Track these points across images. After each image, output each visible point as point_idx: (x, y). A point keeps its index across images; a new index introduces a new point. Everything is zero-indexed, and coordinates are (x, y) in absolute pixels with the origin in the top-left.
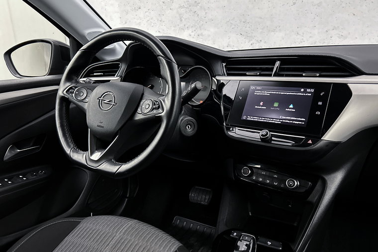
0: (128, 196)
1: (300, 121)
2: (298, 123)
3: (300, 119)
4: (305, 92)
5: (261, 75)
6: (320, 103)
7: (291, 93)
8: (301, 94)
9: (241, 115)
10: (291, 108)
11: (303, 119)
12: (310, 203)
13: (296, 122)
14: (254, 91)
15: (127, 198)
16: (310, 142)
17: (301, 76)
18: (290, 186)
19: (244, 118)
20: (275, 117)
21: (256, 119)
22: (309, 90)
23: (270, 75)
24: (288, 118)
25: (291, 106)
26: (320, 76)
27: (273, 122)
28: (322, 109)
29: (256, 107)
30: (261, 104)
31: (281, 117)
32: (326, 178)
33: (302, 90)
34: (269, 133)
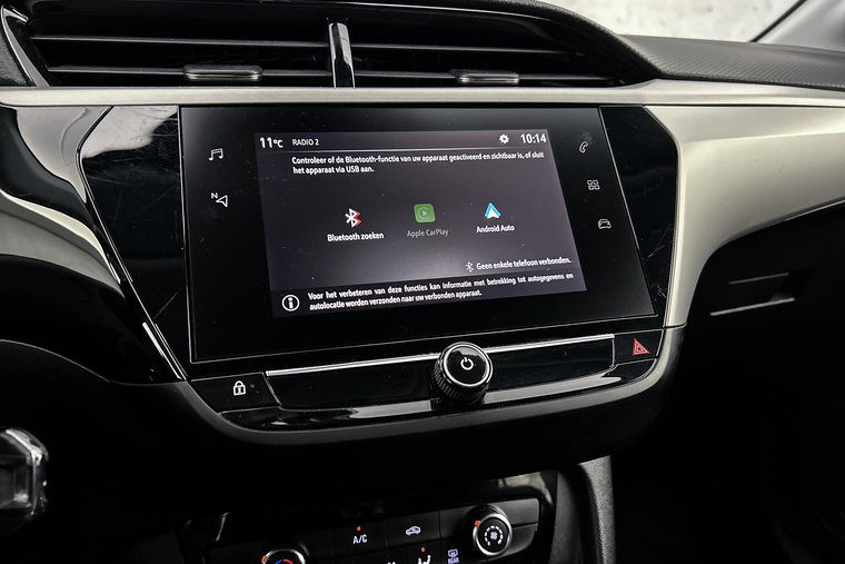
1: (554, 269)
2: (549, 278)
3: (549, 261)
4: (515, 146)
6: (594, 185)
7: (465, 157)
8: (505, 156)
9: (270, 301)
10: (493, 222)
11: (561, 261)
13: (542, 279)
14: (282, 157)
16: (639, 349)
17: (456, 84)
19: (290, 304)
21: (357, 300)
22: (527, 138)
23: (326, 83)
24: (502, 265)
26: (522, 84)
27: (447, 296)
29: (331, 238)
31: (469, 266)
33: (504, 139)
34: (484, 353)
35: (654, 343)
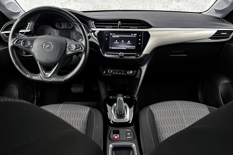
0: (36, 98)
1: (133, 47)
4: (133, 35)
5: (113, 28)
6: (140, 40)
7: (128, 36)
9: (109, 47)
12: (137, 78)
14: (112, 35)
15: (36, 99)
16: (138, 55)
17: (130, 28)
18: (129, 73)
19: (110, 48)
20: (123, 47)
21: (115, 48)
22: (134, 34)
23: (117, 28)
24: (128, 46)
25: (129, 41)
26: (138, 28)
28: (141, 42)
29: (114, 43)
30: (116, 41)
31: (126, 46)
32: (141, 68)
33: (132, 34)
34: (123, 54)
35: (140, 55)
